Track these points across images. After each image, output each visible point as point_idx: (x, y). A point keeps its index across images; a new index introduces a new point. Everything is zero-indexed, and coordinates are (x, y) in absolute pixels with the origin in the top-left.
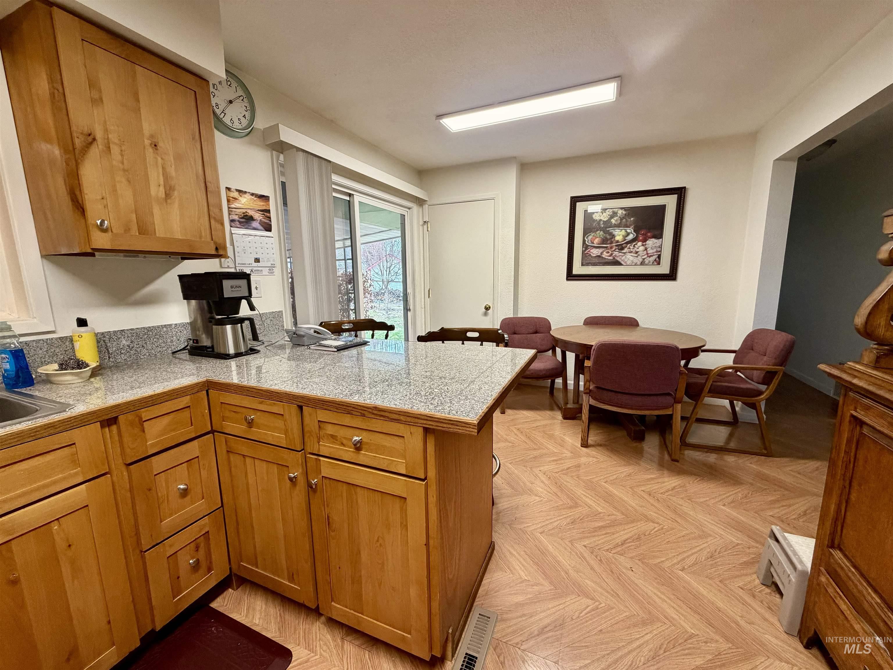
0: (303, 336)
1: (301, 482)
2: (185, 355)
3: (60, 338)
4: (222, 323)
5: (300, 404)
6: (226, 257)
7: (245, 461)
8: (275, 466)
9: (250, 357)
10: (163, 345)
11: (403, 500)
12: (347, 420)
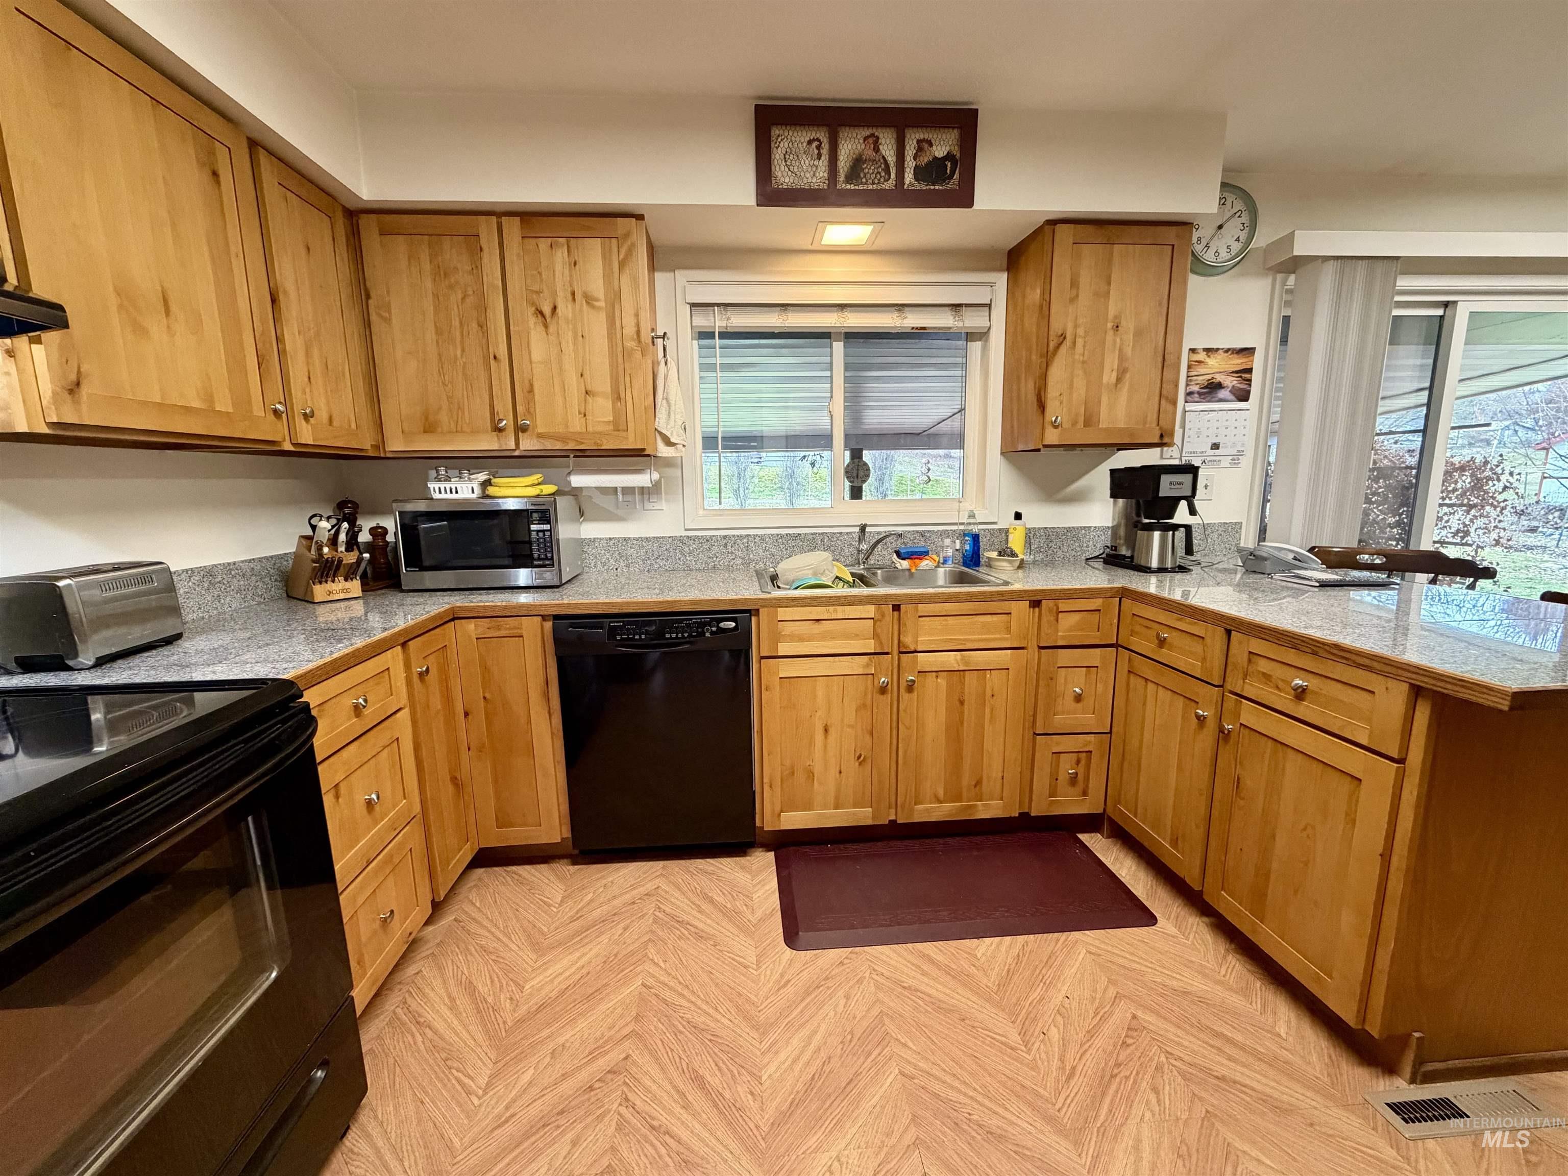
0: (1265, 559)
1: (1211, 724)
2: (1099, 565)
3: (1000, 530)
4: (1150, 528)
5: (1229, 627)
6: (1170, 445)
7: (1146, 686)
8: (1182, 699)
9: (1178, 576)
10: (1078, 549)
11: (1356, 782)
12: (1291, 656)
